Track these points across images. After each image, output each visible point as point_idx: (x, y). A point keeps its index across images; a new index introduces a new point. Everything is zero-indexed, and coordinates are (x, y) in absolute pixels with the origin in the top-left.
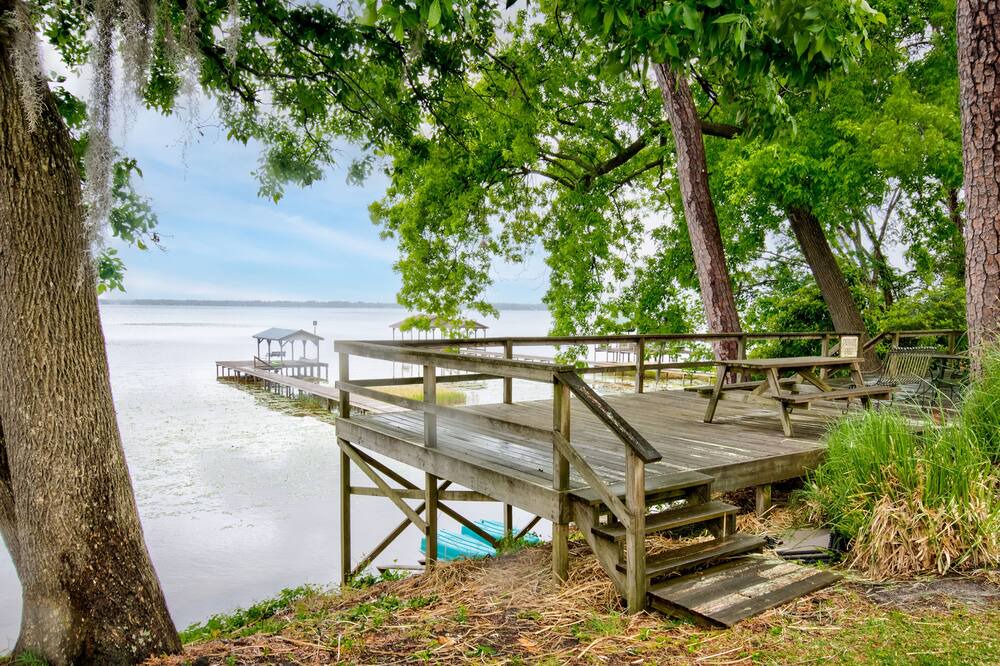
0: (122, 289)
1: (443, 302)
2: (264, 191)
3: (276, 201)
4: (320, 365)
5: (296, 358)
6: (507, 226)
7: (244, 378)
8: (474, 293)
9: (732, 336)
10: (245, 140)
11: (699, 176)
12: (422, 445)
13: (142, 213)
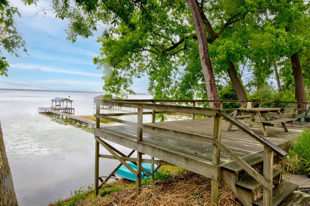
0: (6, 75)
1: (116, 90)
2: (69, 38)
3: (73, 42)
4: (72, 109)
5: (64, 107)
6: (136, 67)
7: (48, 113)
8: (126, 87)
9: (218, 101)
10: (63, 18)
11: (206, 50)
12: (136, 141)
13: (19, 40)
